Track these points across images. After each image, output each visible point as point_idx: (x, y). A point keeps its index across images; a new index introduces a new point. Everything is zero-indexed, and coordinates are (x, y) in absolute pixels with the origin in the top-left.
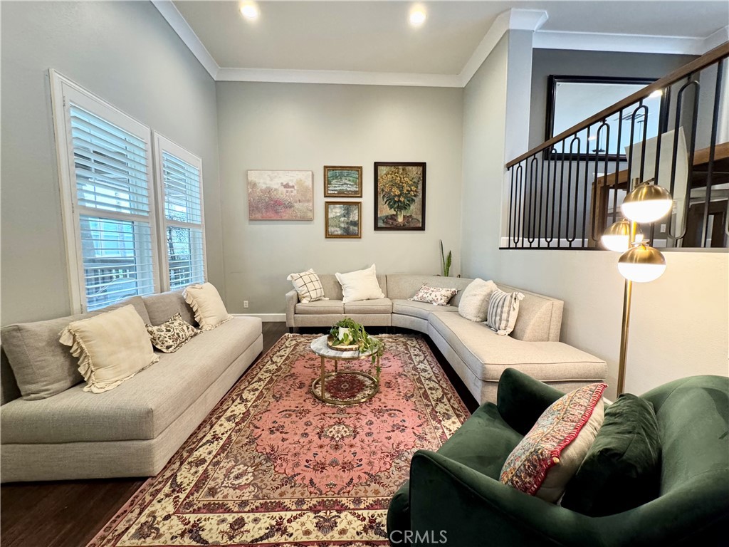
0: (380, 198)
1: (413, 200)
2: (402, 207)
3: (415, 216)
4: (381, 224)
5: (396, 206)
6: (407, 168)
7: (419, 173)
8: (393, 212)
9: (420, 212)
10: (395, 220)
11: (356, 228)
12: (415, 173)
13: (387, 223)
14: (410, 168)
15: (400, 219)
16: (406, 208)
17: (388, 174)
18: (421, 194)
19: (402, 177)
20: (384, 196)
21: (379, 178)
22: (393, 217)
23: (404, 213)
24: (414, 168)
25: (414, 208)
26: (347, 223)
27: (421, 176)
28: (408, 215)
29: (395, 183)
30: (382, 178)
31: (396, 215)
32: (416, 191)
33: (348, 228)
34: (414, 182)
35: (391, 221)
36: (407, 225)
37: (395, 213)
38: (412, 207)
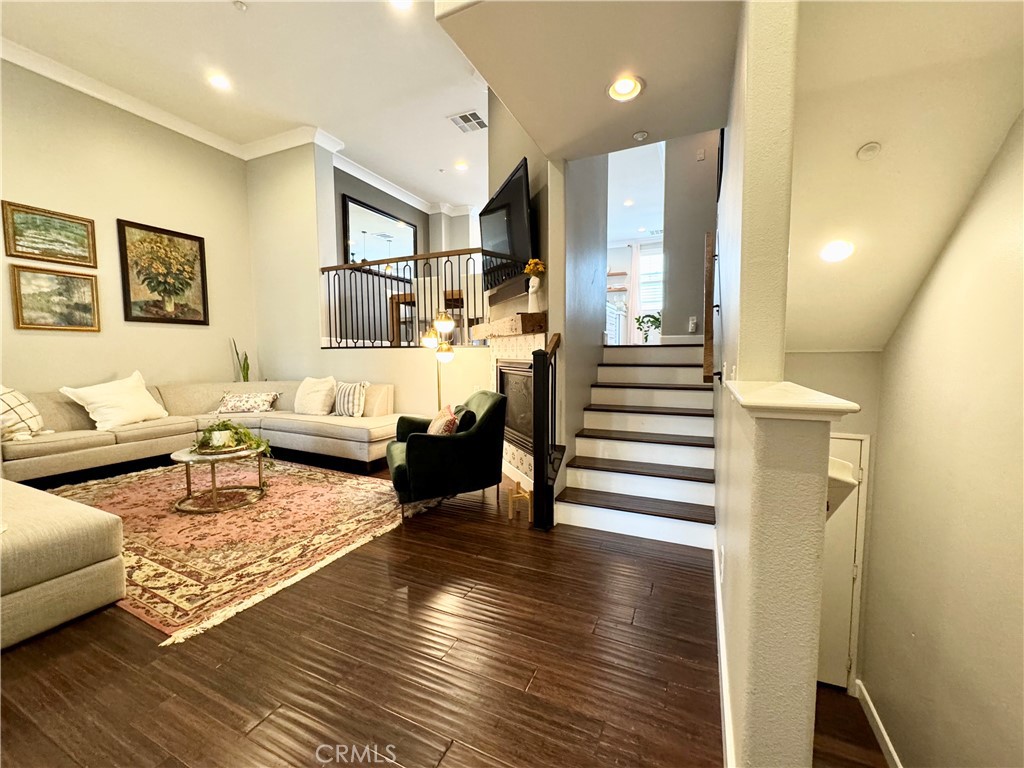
0: (133, 273)
1: (189, 285)
2: (170, 291)
3: (192, 306)
4: (136, 312)
5: (161, 288)
6: (176, 239)
7: (194, 249)
8: (156, 296)
9: (199, 301)
10: (162, 308)
11: (88, 316)
12: (188, 248)
13: (147, 311)
14: (181, 240)
15: (170, 308)
16: (177, 294)
17: (145, 241)
18: (200, 278)
19: (168, 249)
20: (139, 273)
21: (128, 244)
22: (158, 304)
23: (174, 299)
24: (187, 242)
25: (191, 296)
26: (68, 306)
27: (198, 254)
28: (182, 303)
29: (158, 257)
30: (133, 244)
31: (163, 301)
32: (191, 273)
33: (71, 314)
34: (188, 260)
35: (154, 310)
36: (182, 317)
37: (160, 298)
38: (187, 293)
